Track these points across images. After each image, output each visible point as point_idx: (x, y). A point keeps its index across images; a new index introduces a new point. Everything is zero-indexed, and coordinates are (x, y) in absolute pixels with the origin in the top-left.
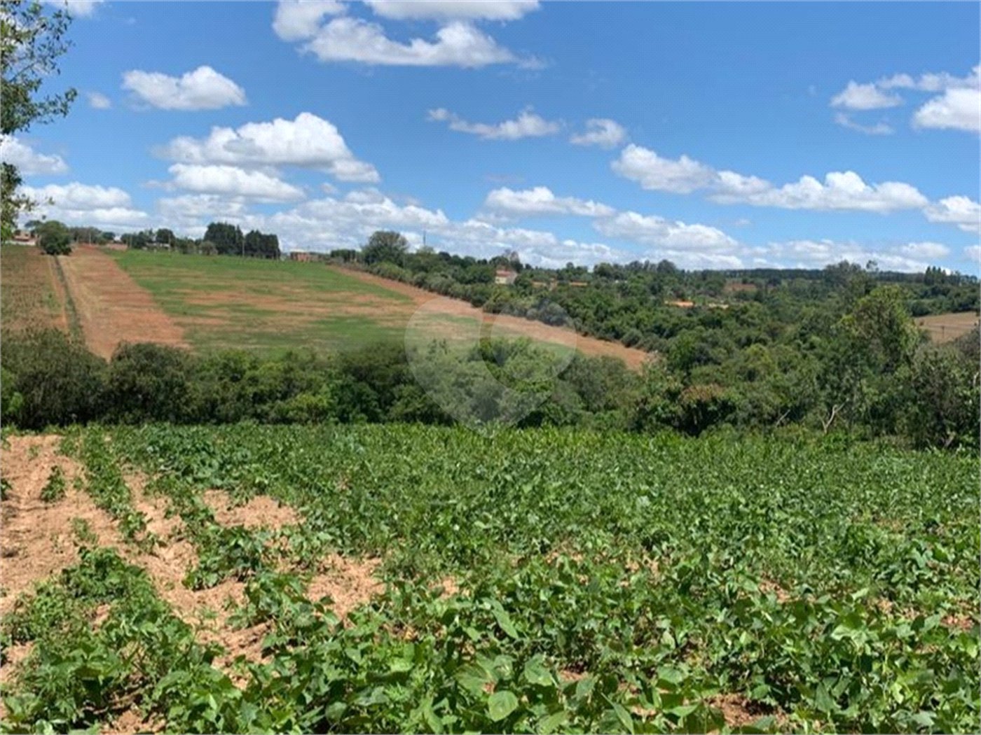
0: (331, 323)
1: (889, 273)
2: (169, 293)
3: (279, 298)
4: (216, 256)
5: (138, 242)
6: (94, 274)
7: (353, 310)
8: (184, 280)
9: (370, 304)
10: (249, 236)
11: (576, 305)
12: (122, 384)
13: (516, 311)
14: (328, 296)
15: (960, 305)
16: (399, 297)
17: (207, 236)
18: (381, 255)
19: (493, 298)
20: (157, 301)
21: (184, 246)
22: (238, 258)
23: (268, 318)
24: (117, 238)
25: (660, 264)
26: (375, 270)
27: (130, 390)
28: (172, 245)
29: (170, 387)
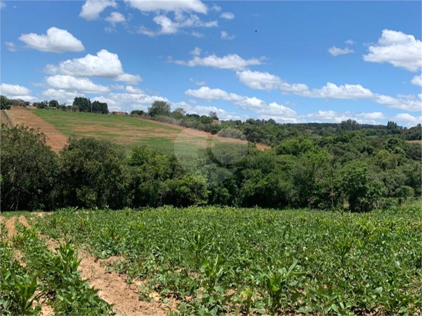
1: (366, 125)
2: (63, 126)
3: (118, 129)
4: (78, 112)
5: (41, 106)
6: (23, 118)
7: (157, 135)
8: (68, 121)
9: (162, 132)
11: (266, 133)
12: (73, 167)
13: (235, 136)
14: (141, 128)
15: (412, 137)
16: (176, 130)
17: (74, 103)
21: (64, 108)
22: (89, 113)
23: (117, 138)
24: (31, 105)
25: (269, 121)
26: (156, 118)
27: (79, 172)
28: (58, 108)
29: (108, 168)
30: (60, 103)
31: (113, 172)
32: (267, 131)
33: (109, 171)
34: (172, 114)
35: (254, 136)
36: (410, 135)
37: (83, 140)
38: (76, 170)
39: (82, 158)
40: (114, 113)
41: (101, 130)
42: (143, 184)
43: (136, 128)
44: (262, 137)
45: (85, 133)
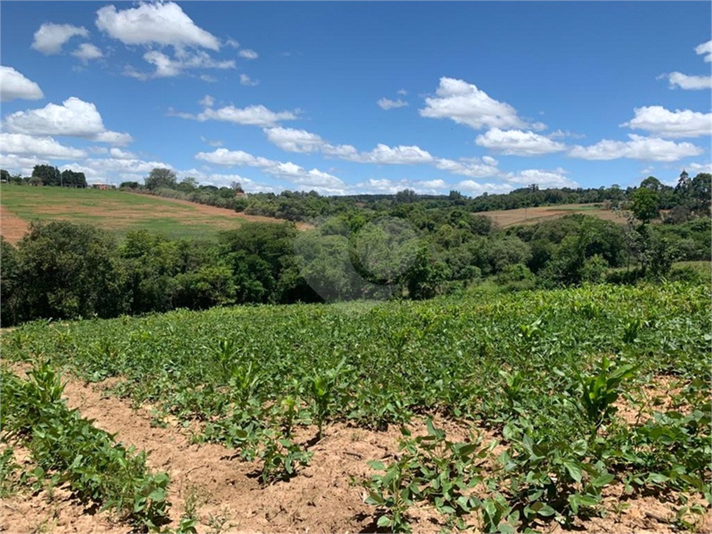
0: (147, 223)
2: (19, 206)
3: (103, 208)
4: (40, 186)
7: (160, 215)
8: (27, 198)
9: (167, 211)
10: (64, 173)
11: (307, 208)
13: (267, 214)
14: (138, 207)
16: (185, 207)
17: (34, 174)
18: (159, 184)
19: (250, 206)
20: (12, 212)
21: (18, 180)
22: (58, 188)
23: (102, 221)
26: (157, 192)
28: (9, 180)
29: (93, 263)
30: (12, 174)
31: (101, 268)
32: (308, 206)
33: (95, 267)
34: (179, 185)
35: (293, 213)
36: (475, 206)
37: (53, 224)
38: (45, 267)
39: (54, 251)
40: (95, 186)
41: (79, 211)
42: (144, 282)
43: (129, 206)
44: (303, 214)
45: (54, 215)
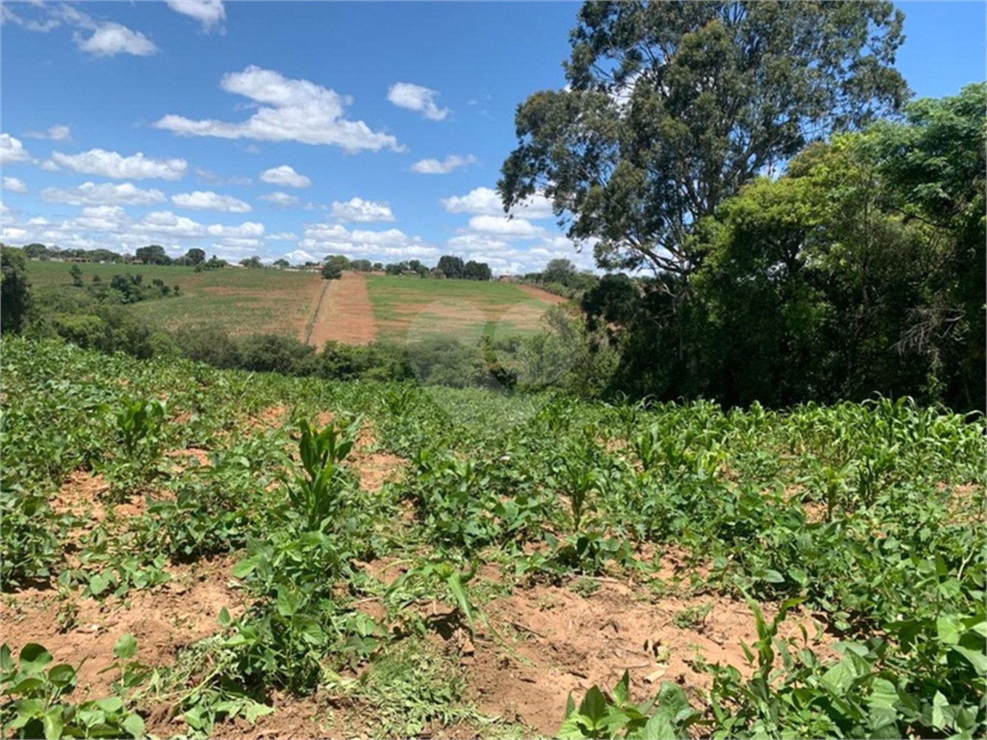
0: (483, 325)
2: (385, 305)
3: (456, 309)
6: (346, 292)
7: (505, 317)
8: (402, 296)
9: (520, 313)
10: (468, 264)
17: (439, 265)
18: (554, 277)
20: (373, 311)
21: (422, 273)
24: (383, 267)
26: (548, 288)
28: (417, 271)
